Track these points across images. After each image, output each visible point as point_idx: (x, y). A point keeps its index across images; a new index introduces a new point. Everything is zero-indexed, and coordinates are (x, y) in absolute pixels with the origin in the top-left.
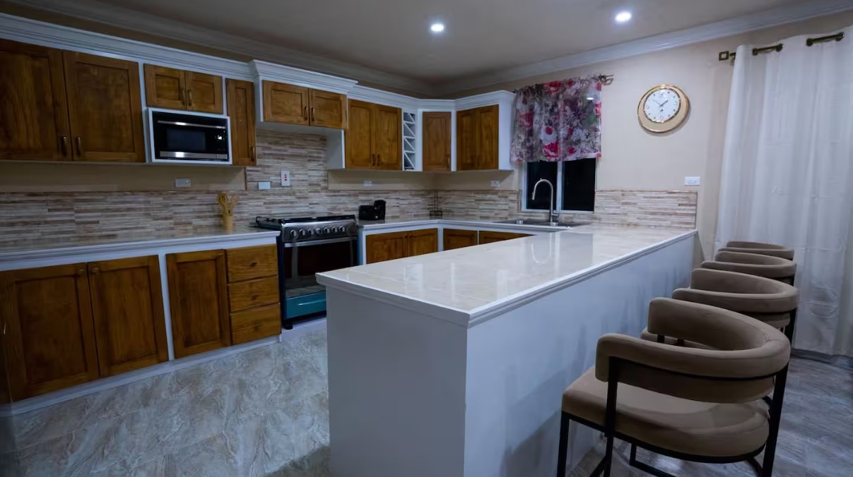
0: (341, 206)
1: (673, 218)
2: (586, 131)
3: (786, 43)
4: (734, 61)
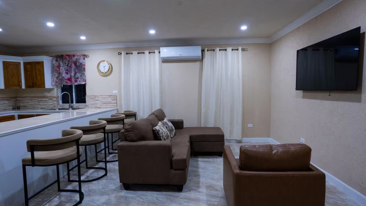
1: (111, 104)
2: (80, 74)
3: (133, 52)
4: (121, 56)
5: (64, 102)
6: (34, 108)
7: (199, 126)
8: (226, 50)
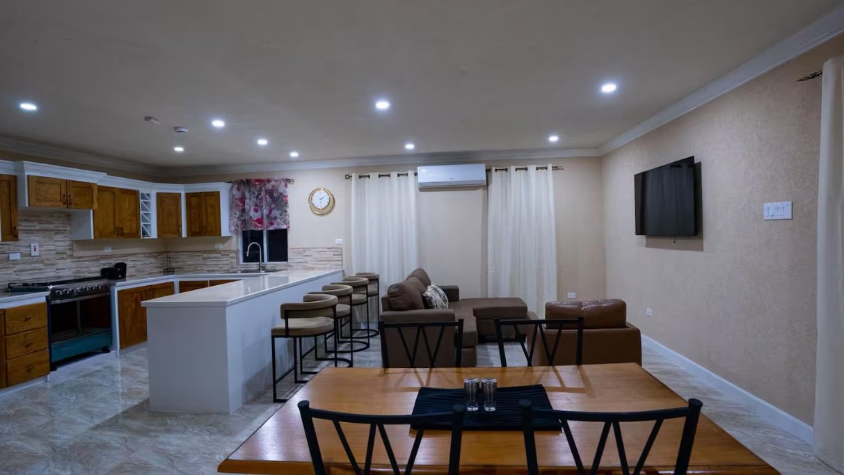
0: (84, 270)
1: (332, 263)
2: (279, 212)
3: (371, 174)
4: (351, 180)
5: (246, 259)
6: (195, 270)
7: (485, 297)
8: (526, 169)
